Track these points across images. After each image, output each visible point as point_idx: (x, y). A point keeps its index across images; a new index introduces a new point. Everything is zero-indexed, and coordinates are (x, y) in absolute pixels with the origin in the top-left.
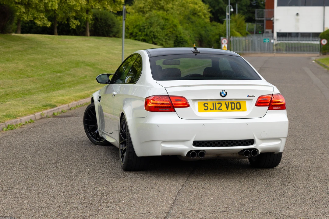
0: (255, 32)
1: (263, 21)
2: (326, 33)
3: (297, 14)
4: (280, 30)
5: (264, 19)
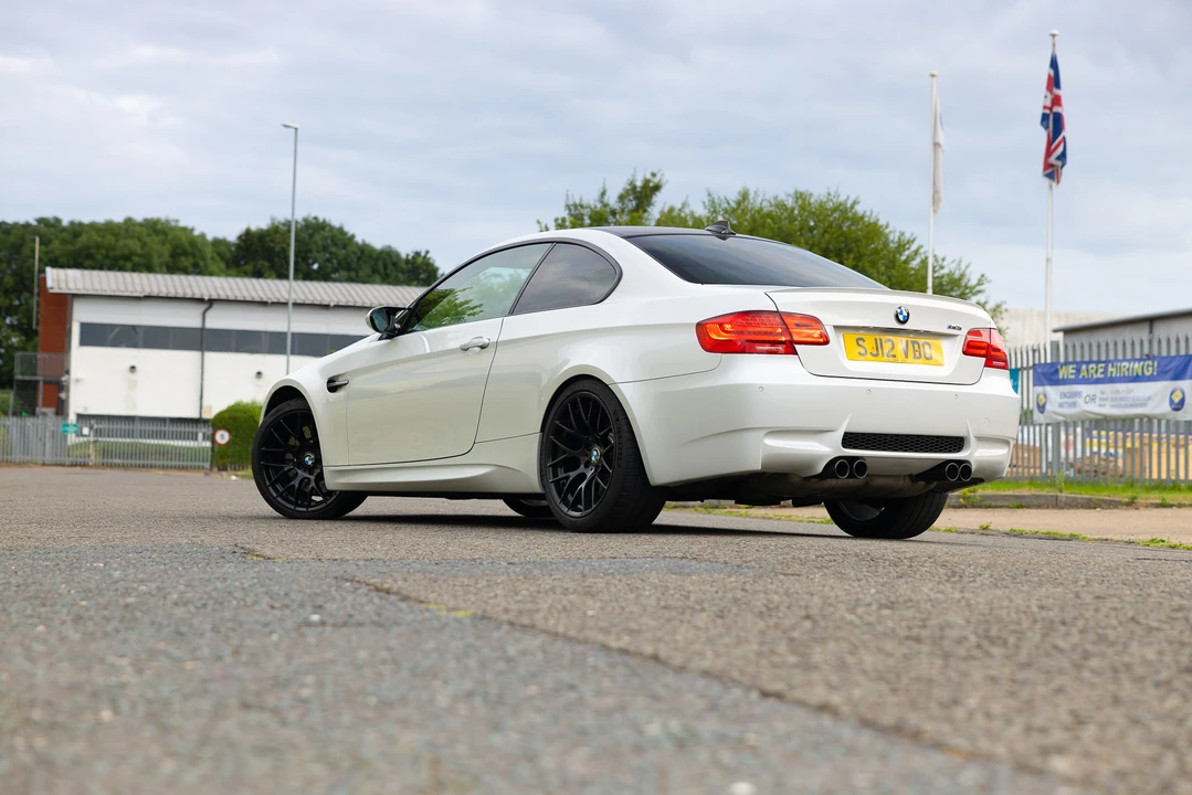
0: (10, 412)
1: (37, 382)
2: (227, 415)
3: (133, 368)
4: (86, 409)
5: (40, 378)
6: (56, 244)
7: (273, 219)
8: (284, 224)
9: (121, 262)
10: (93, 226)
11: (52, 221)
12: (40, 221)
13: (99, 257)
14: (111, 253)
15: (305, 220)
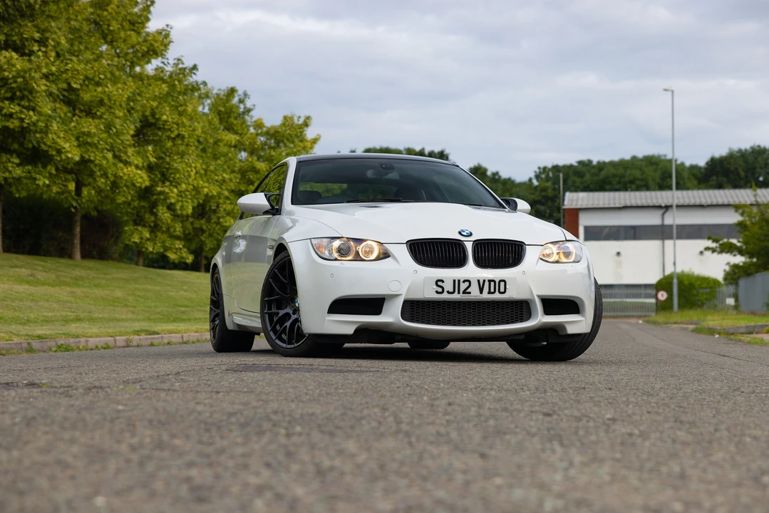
2: (664, 281)
3: (618, 254)
6: (588, 177)
7: (730, 149)
8: (738, 152)
9: (629, 185)
10: (612, 164)
11: (587, 162)
12: (580, 163)
13: (615, 183)
14: (622, 180)
15: (752, 148)
